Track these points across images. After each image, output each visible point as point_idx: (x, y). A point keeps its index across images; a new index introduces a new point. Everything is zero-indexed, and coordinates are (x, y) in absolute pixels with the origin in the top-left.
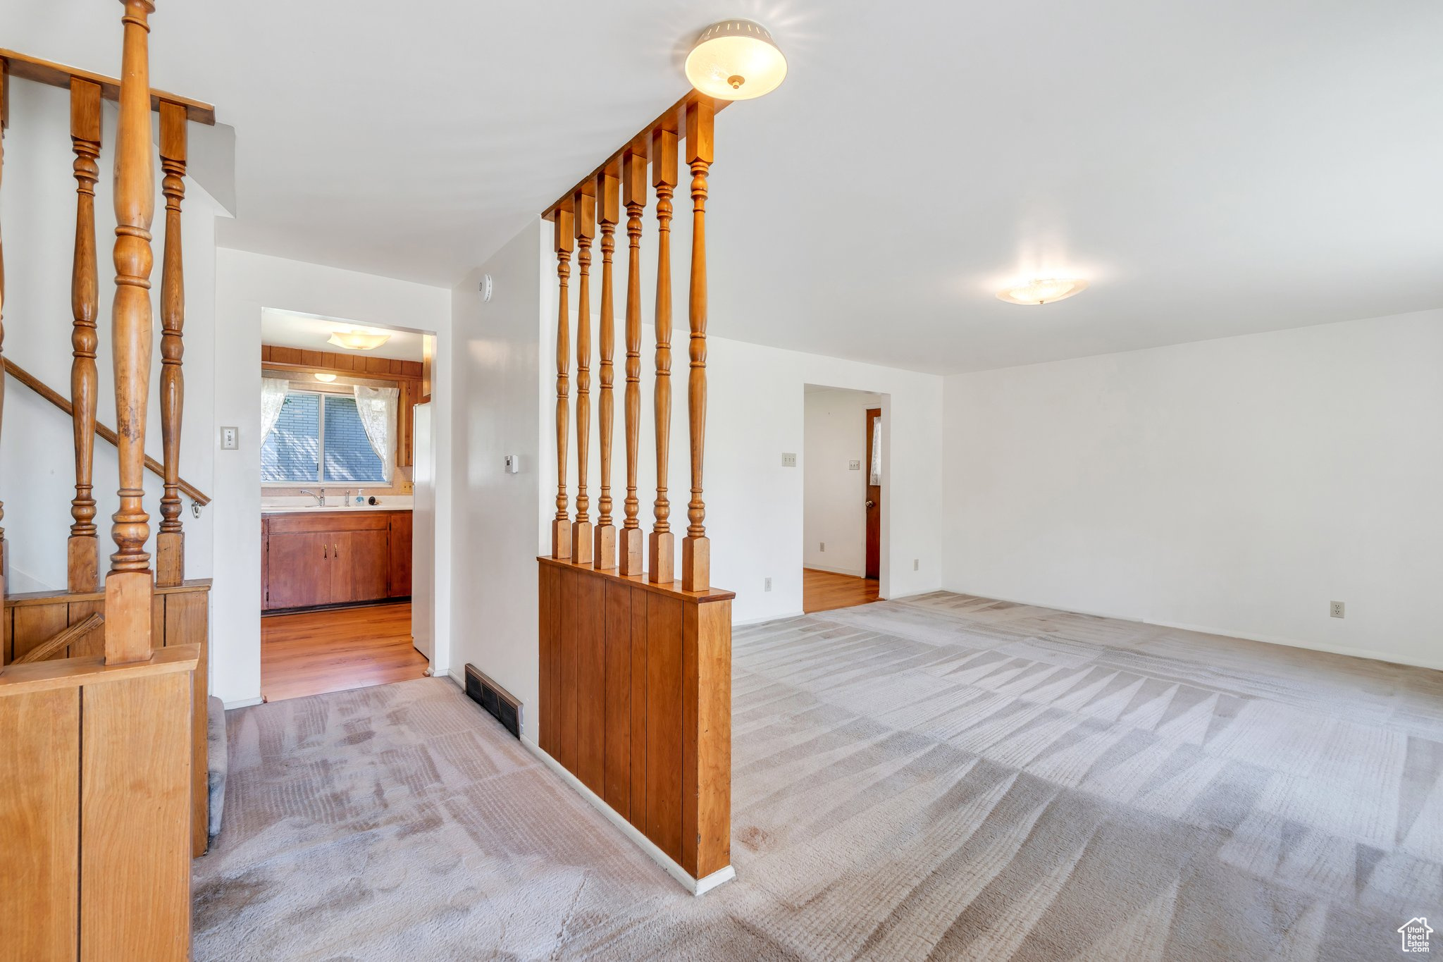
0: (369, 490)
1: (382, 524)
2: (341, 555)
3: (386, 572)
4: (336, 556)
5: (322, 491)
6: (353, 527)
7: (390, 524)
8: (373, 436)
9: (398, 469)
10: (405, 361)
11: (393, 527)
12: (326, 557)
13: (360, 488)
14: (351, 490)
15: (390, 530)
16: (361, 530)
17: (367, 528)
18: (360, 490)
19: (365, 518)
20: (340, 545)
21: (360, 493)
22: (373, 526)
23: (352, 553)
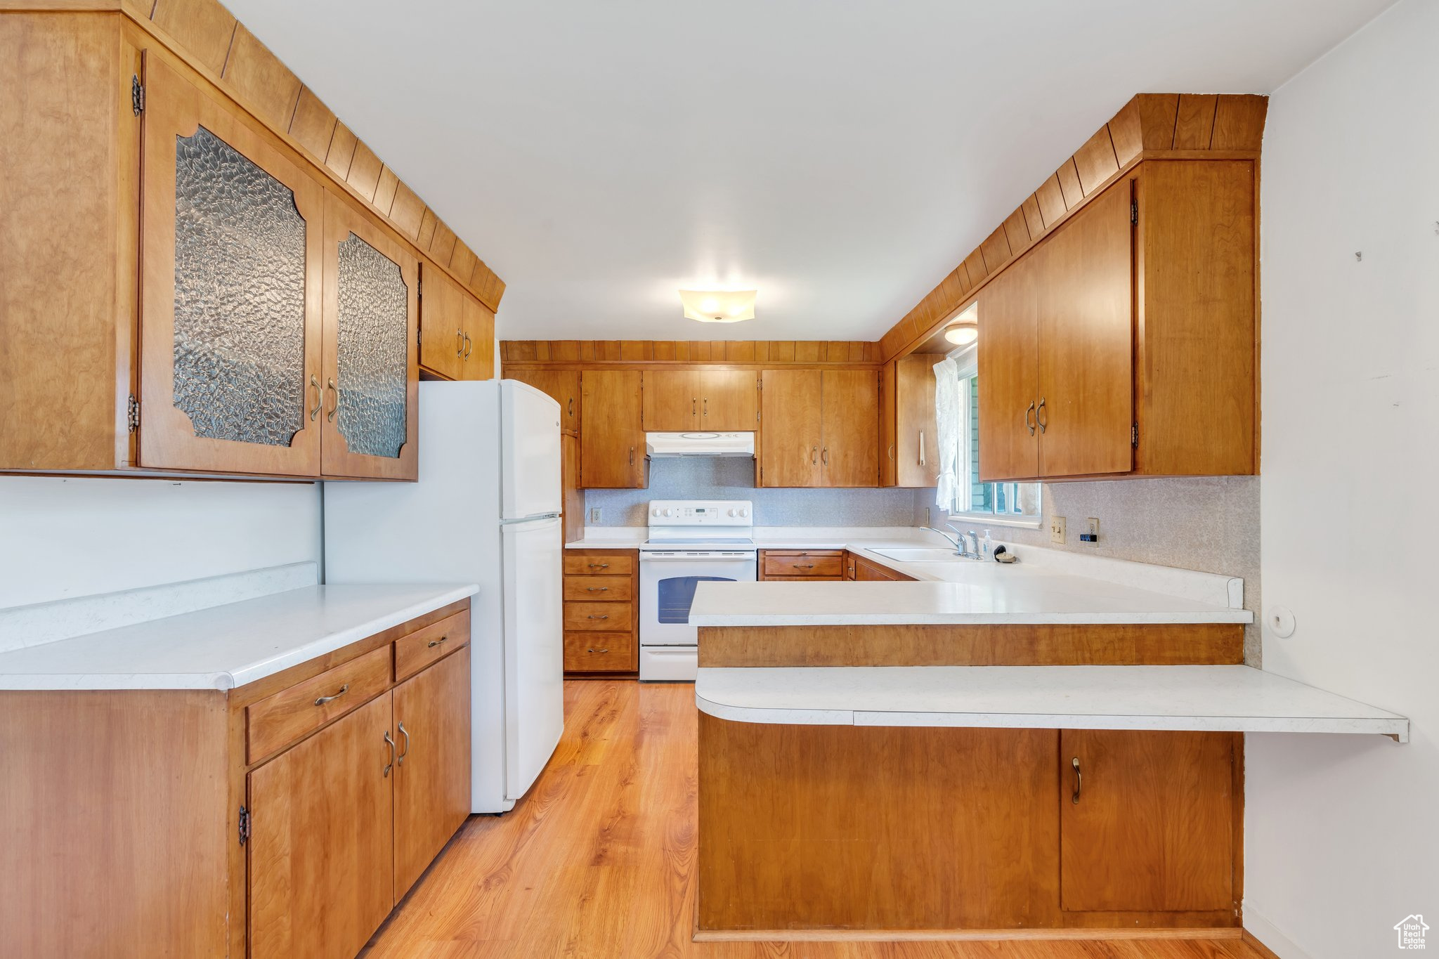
9: (1048, 488)
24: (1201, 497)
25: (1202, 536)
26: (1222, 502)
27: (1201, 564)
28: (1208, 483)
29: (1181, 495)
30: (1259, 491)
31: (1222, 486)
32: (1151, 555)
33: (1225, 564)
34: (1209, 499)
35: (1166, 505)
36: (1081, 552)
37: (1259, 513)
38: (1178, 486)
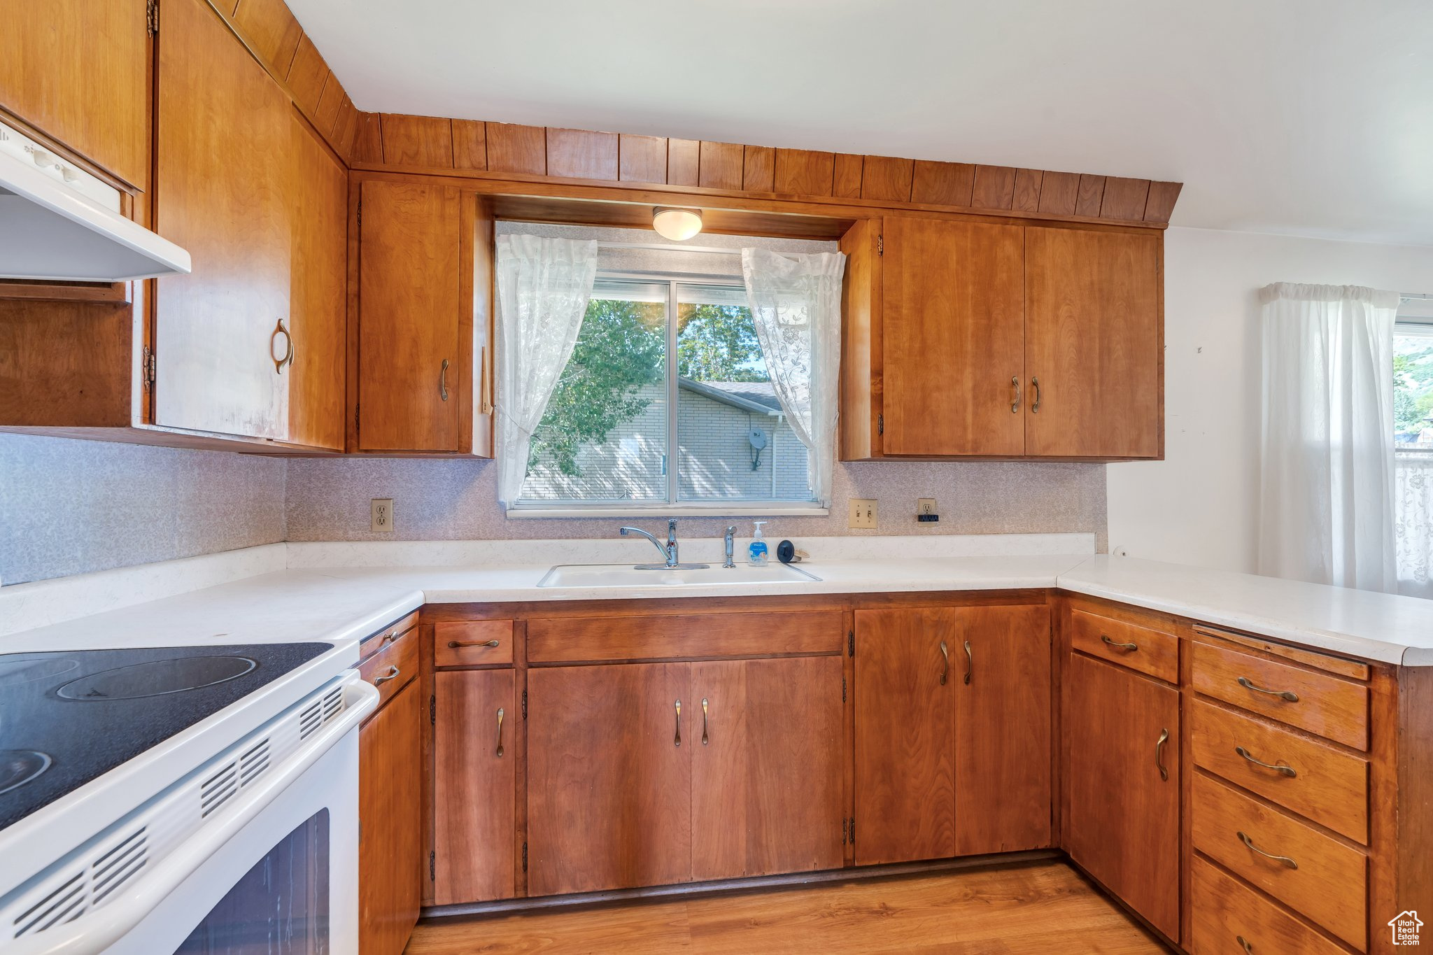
0: (777, 522)
1: (830, 637)
2: (721, 735)
3: (840, 788)
4: (705, 736)
5: (672, 526)
6: (750, 644)
7: (852, 636)
8: (785, 383)
9: (841, 467)
10: (872, 157)
11: (860, 645)
12: (678, 738)
13: (757, 518)
14: (737, 523)
15: (852, 653)
16: (774, 656)
17: (789, 649)
18: (758, 523)
19: (784, 618)
20: (717, 702)
21: (758, 532)
22: (807, 643)
23: (748, 725)
24: (1058, 478)
25: (1059, 506)
26: (1077, 481)
27: (1059, 528)
28: (1064, 468)
29: (1038, 476)
30: (1105, 473)
31: (1077, 470)
32: (1006, 526)
33: (1080, 524)
34: (1066, 479)
35: (1024, 484)
36: (917, 534)
37: (1106, 488)
38: (1037, 469)
